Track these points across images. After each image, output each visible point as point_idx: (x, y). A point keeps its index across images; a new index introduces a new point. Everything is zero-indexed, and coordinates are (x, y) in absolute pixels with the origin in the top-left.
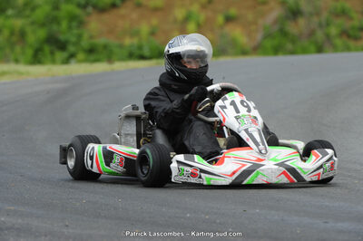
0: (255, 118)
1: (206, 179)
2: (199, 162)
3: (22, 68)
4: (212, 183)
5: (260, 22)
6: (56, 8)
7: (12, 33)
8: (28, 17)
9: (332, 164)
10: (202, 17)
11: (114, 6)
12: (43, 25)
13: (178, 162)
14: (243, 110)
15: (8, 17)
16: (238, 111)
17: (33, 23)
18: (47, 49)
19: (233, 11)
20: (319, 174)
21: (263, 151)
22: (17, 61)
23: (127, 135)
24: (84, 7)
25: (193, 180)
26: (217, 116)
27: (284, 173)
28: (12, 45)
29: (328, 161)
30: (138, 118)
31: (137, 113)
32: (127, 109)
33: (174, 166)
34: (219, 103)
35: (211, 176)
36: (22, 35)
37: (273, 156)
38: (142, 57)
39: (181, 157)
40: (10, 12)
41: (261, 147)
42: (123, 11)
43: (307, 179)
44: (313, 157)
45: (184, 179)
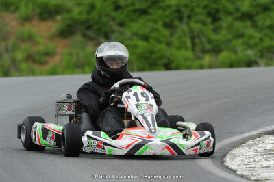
0: (151, 105)
1: (108, 150)
2: (104, 137)
4: (112, 153)
9: (208, 143)
13: (88, 136)
14: (142, 100)
16: (138, 100)
20: (196, 150)
21: (153, 131)
25: (98, 150)
26: (123, 104)
27: (167, 147)
29: (205, 140)
31: (71, 100)
32: (63, 97)
33: (84, 139)
34: (125, 94)
35: (111, 148)
37: (160, 134)
39: (90, 133)
41: (152, 127)
43: (186, 152)
44: (193, 137)
45: (92, 149)
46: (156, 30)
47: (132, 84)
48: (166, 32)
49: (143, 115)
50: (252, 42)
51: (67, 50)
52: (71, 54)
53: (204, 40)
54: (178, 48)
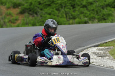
46: (53, 11)
48: (57, 12)
50: (87, 15)
51: (23, 18)
52: (24, 20)
53: (70, 14)
54: (61, 17)
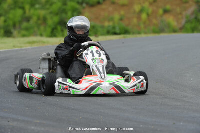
0: (103, 60)
1: (72, 92)
2: (69, 82)
3: (45, 39)
4: (75, 93)
5: (184, 13)
6: (65, 4)
7: (39, 19)
8: (48, 9)
9: (143, 85)
10: (150, 11)
11: (99, 3)
12: (57, 14)
13: (59, 82)
14: (97, 56)
15: (36, 9)
16: (94, 56)
17: (51, 13)
18: (59, 28)
19: (168, 7)
20: (134, 90)
21: (103, 77)
22: (42, 35)
23: (43, 69)
24: (81, 4)
25: (66, 92)
26: (83, 59)
27: (113, 88)
28: (39, 26)
29: (140, 82)
30: (50, 60)
32: (44, 55)
33: (57, 84)
34: (85, 52)
35: (75, 90)
36: (45, 20)
37: (108, 79)
38: (115, 34)
39: (60, 80)
40: (37, 6)
41: (103, 75)
42: (104, 7)
43: (127, 91)
44: (132, 81)
45: (61, 91)
47: (90, 45)
49: (96, 66)
